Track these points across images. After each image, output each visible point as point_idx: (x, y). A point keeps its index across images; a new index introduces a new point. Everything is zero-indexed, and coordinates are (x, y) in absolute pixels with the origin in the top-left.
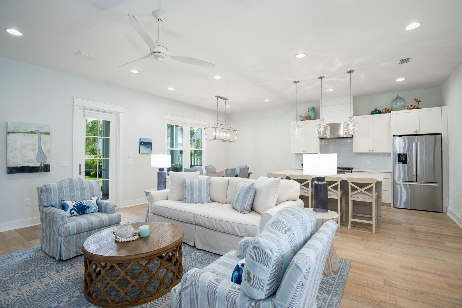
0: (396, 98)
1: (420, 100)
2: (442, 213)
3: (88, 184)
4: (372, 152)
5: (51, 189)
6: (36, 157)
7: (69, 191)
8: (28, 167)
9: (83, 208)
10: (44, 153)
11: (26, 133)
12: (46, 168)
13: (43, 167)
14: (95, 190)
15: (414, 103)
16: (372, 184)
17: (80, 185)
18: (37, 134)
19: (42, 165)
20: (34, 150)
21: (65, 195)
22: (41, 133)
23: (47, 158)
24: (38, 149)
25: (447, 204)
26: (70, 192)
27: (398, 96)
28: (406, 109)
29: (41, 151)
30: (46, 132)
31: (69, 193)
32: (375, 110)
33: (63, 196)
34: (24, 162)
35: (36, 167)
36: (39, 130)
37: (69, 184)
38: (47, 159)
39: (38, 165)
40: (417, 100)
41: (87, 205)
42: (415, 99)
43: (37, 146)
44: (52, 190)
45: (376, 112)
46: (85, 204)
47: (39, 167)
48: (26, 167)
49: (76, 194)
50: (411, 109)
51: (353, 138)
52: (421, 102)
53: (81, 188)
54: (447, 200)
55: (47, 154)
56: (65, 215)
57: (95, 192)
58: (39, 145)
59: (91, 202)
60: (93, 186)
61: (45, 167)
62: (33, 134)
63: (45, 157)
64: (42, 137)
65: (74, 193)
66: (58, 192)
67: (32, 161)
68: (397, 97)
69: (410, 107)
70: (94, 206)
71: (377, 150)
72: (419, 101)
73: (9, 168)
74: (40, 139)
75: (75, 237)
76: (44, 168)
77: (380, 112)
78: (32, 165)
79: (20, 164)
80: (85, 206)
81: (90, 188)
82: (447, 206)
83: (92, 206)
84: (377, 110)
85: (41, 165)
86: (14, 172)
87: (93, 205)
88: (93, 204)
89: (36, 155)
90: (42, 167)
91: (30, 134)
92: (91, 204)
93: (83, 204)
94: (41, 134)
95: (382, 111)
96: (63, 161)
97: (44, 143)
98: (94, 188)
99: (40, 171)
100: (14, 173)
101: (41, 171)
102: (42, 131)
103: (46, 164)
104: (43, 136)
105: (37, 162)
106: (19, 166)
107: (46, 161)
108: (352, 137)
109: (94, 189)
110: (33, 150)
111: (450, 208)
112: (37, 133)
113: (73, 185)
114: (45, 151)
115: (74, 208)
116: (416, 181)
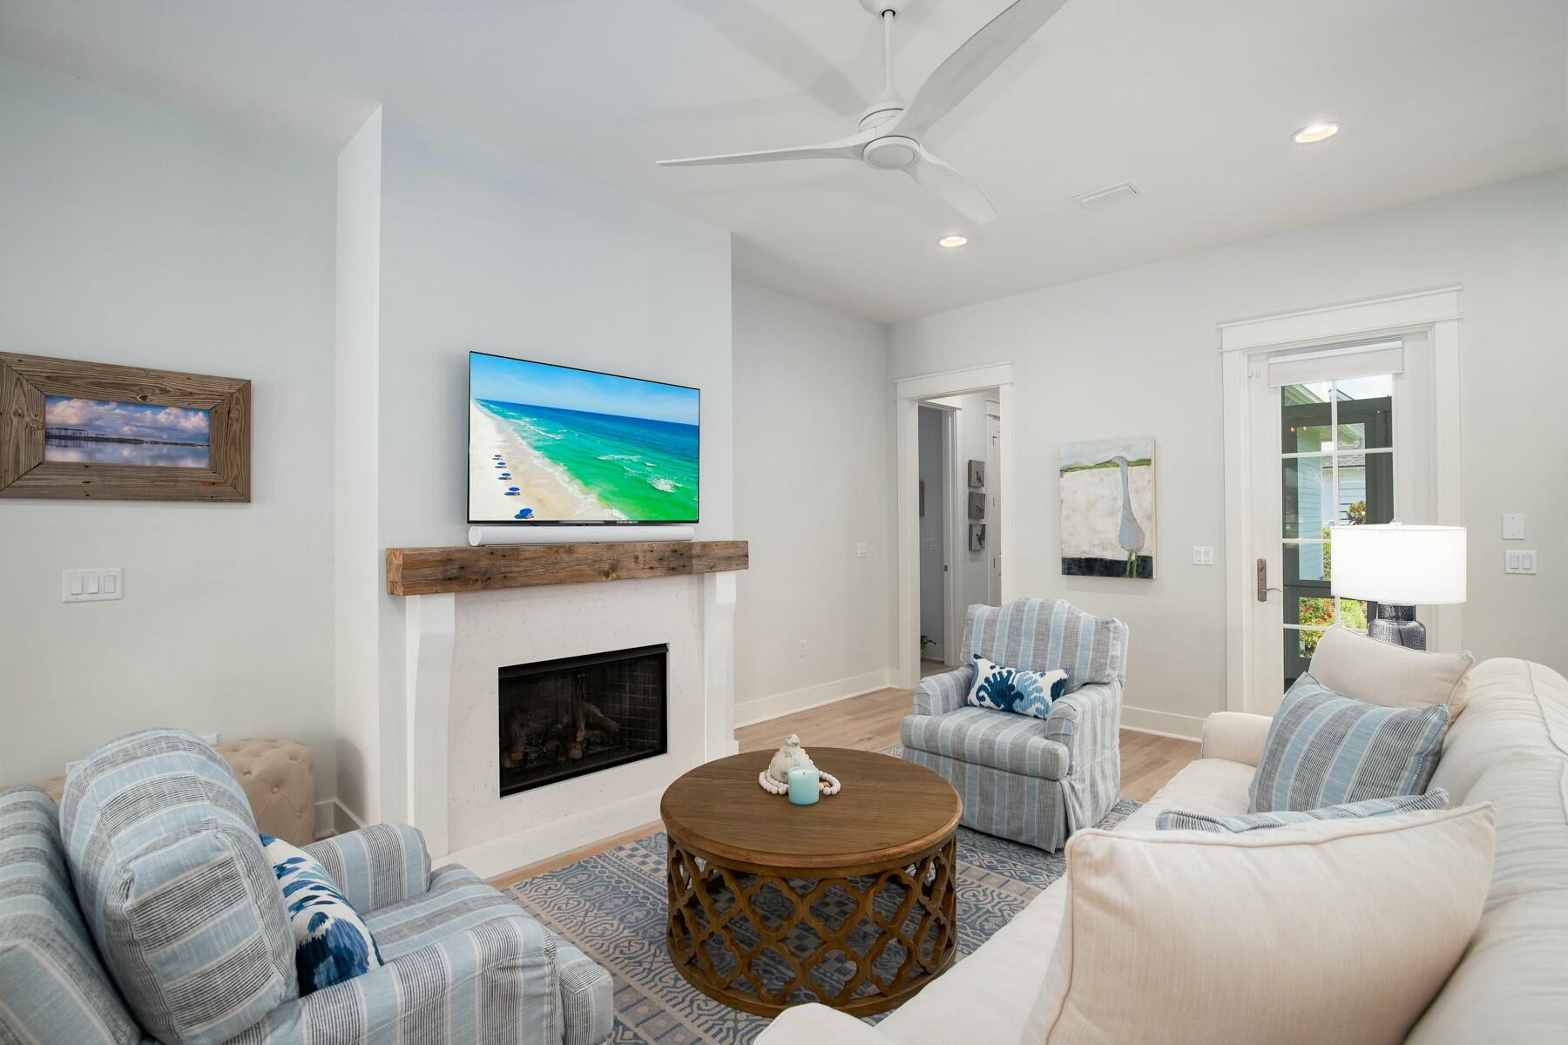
3: (1063, 624)
5: (973, 620)
6: (1118, 534)
7: (1007, 634)
8: (1102, 560)
9: (1007, 692)
10: (1138, 521)
11: (1095, 467)
12: (1143, 568)
13: (1135, 564)
14: (1079, 648)
17: (1038, 622)
18: (1119, 469)
19: (1133, 558)
20: (1114, 513)
21: (995, 643)
22: (1130, 464)
23: (1144, 535)
24: (1122, 509)
26: (1009, 638)
29: (1129, 519)
30: (1142, 458)
31: (1006, 640)
33: (992, 647)
34: (1094, 545)
35: (1118, 561)
36: (1124, 454)
37: (1012, 615)
38: (1144, 539)
39: (1122, 556)
41: (1018, 689)
43: (1120, 503)
44: (975, 624)
46: (1015, 683)
47: (1125, 563)
48: (1096, 559)
49: (1021, 647)
53: (1038, 633)
55: (1145, 526)
56: (929, 693)
57: (1078, 654)
58: (1124, 498)
59: (1036, 681)
60: (1077, 635)
61: (1140, 561)
62: (1112, 469)
63: (1139, 532)
64: (1131, 473)
65: (1019, 642)
66: (984, 632)
67: (1111, 543)
70: (1040, 697)
73: (1064, 560)
74: (1125, 481)
75: (925, 758)
76: (1138, 565)
78: (1108, 555)
79: (1085, 552)
80: (1012, 687)
81: (1065, 638)
83: (1032, 697)
85: (1131, 555)
86: (1074, 571)
87: (1035, 694)
88: (1040, 690)
89: (1119, 529)
90: (1132, 562)
91: (1104, 470)
92: (1032, 688)
93: (1010, 682)
94: (1129, 466)
96: (1195, 548)
97: (1137, 491)
98: (1080, 641)
99: (1128, 573)
100: (1074, 574)
101: (1131, 575)
102: (1131, 458)
103: (1143, 553)
104: (1134, 471)
105: (1120, 547)
106: (1083, 556)
107: (1143, 546)
109: (1077, 646)
110: (1112, 514)
112: (1118, 466)
113: (1021, 620)
114: (1138, 515)
115: (986, 685)
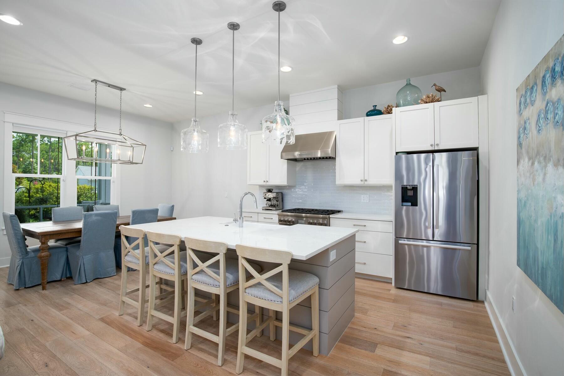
0: (405, 86)
1: (443, 87)
2: (475, 304)
4: (366, 183)
15: (433, 92)
16: (281, 264)
25: (486, 284)
27: (409, 83)
28: (418, 103)
32: (373, 109)
40: (437, 88)
42: (435, 85)
45: (375, 112)
50: (427, 103)
51: (336, 159)
52: (445, 91)
54: (487, 276)
68: (407, 84)
69: (425, 100)
71: (373, 181)
72: (441, 90)
77: (379, 113)
82: (486, 288)
84: (377, 109)
95: (382, 111)
108: (335, 157)
111: (490, 295)
116: (432, 240)
